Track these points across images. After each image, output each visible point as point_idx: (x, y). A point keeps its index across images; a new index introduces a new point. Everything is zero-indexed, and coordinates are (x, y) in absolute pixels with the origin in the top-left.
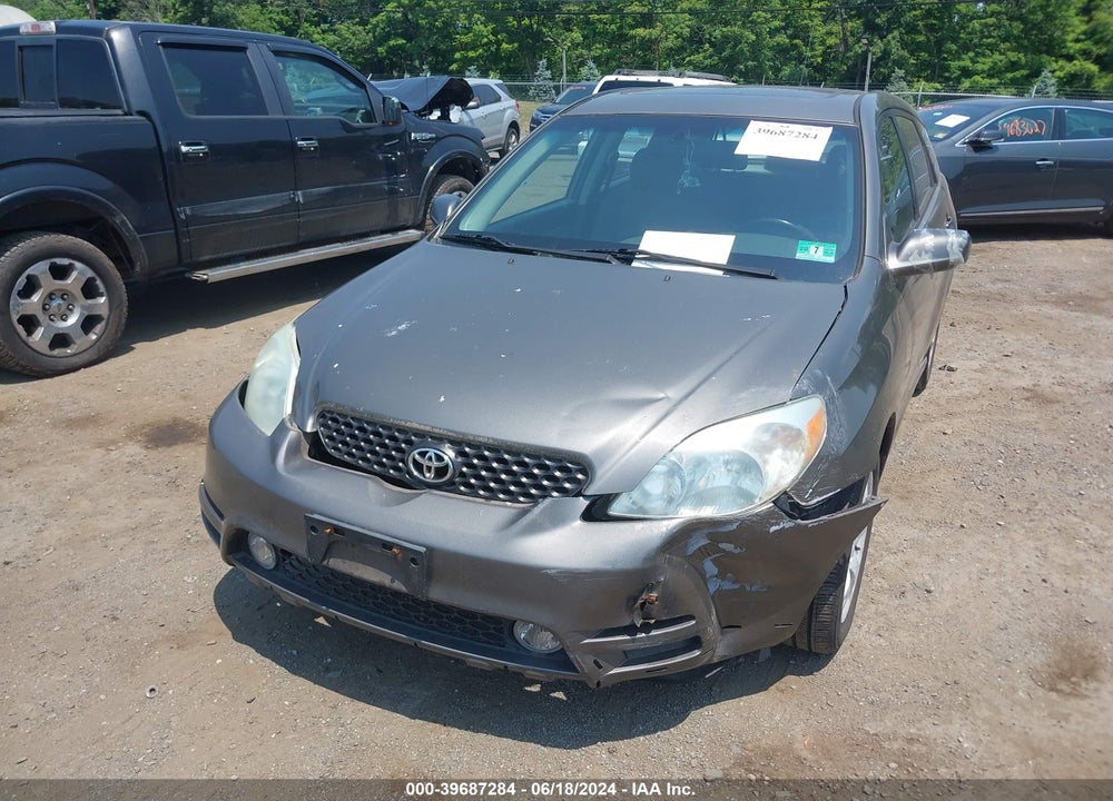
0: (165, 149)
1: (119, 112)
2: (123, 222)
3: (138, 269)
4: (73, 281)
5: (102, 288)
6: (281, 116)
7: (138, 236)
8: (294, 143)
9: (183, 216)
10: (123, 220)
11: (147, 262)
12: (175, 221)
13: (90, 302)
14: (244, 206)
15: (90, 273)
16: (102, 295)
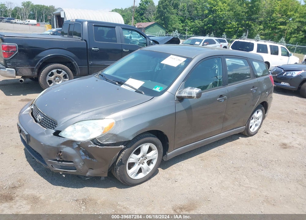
0: (88, 48)
1: (80, 40)
2: (75, 63)
3: (77, 74)
4: (62, 75)
5: (68, 77)
6: (120, 43)
7: (78, 67)
8: (122, 50)
9: (90, 64)
10: (75, 62)
11: (80, 72)
12: (88, 65)
13: (64, 79)
14: (106, 63)
15: (66, 73)
16: (67, 78)
